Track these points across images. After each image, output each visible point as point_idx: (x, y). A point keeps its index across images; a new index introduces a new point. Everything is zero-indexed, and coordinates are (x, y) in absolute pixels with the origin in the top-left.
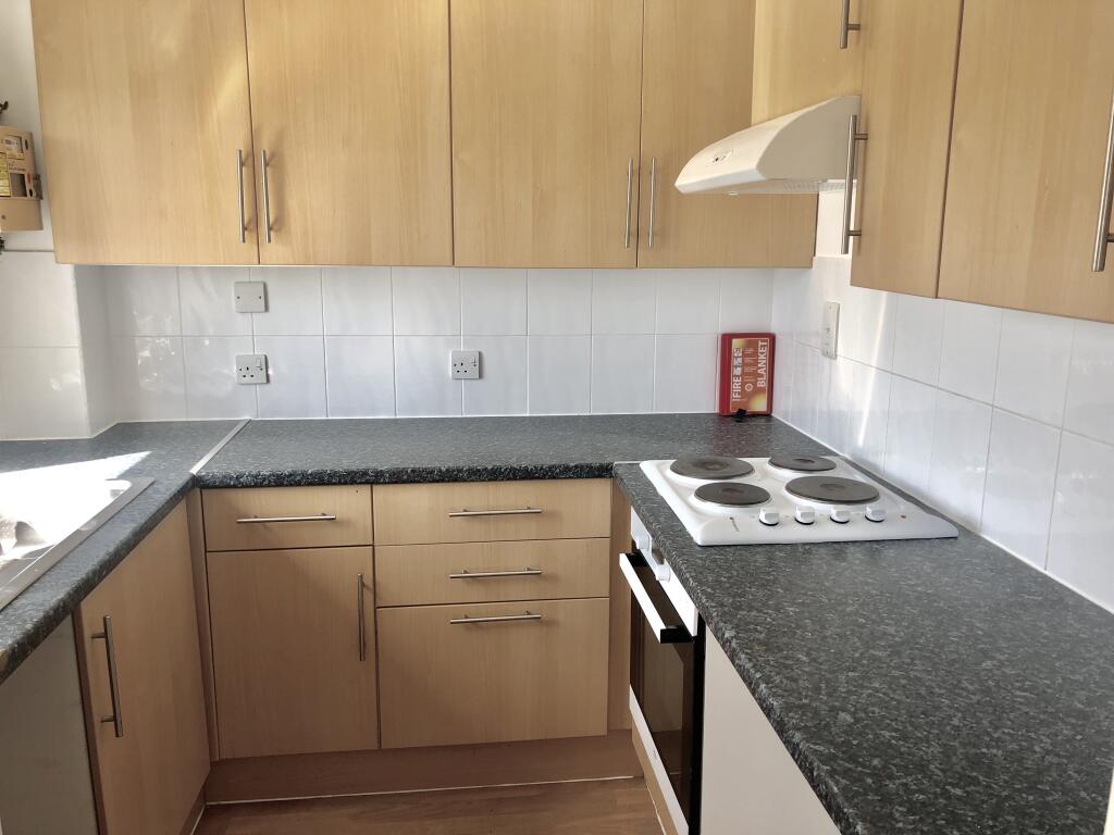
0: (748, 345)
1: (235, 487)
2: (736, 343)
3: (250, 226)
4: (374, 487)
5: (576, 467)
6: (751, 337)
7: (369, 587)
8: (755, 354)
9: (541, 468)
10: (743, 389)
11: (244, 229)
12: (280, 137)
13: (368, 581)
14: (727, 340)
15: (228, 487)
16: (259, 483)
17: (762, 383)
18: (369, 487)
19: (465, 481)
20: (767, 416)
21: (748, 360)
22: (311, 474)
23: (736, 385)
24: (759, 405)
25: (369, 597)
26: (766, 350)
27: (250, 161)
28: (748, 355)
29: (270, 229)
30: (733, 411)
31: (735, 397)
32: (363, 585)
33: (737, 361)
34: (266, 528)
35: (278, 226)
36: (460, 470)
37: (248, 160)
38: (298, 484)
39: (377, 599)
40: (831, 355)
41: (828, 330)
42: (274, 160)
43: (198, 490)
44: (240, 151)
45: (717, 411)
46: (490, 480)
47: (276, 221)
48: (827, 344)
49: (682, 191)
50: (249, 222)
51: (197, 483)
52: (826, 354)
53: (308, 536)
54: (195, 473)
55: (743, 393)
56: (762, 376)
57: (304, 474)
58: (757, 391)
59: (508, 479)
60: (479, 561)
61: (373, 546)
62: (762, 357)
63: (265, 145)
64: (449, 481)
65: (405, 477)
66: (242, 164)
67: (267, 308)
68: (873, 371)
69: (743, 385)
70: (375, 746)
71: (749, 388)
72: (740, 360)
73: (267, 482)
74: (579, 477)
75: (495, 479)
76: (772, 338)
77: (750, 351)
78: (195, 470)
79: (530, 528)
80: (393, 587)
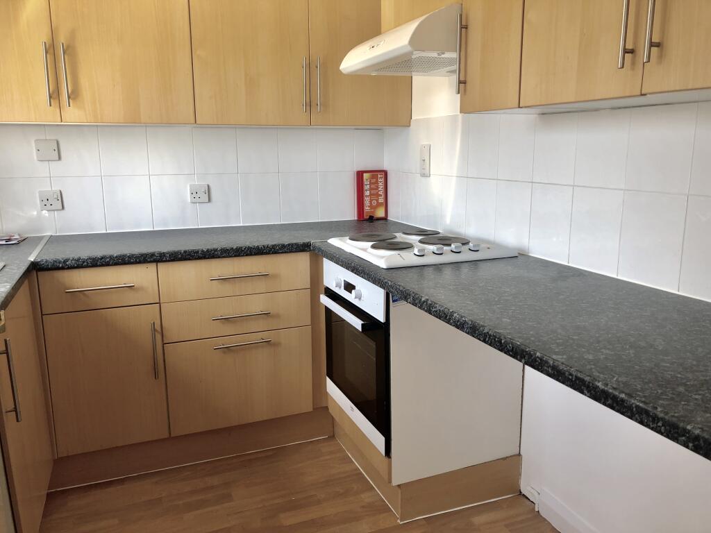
0: (373, 177)
1: (63, 268)
2: (366, 176)
3: (54, 95)
4: (159, 264)
5: (289, 245)
6: (374, 173)
7: (159, 331)
8: (377, 182)
9: (268, 247)
10: (371, 204)
11: (50, 97)
12: (73, 34)
13: (158, 327)
14: (360, 174)
15: (58, 269)
16: (81, 264)
17: (381, 200)
18: (155, 264)
19: (219, 257)
20: (385, 219)
21: (373, 186)
22: (116, 257)
23: (367, 202)
24: (380, 213)
25: (158, 337)
26: (382, 180)
27: (51, 51)
28: (373, 184)
29: (69, 97)
30: (366, 217)
31: (367, 209)
32: (155, 330)
33: (367, 187)
34: (84, 294)
35: (74, 95)
36: (216, 250)
37: (50, 49)
38: (107, 264)
39: (164, 339)
40: (426, 175)
41: (424, 160)
42: (69, 50)
43: (35, 272)
44: (45, 43)
45: (356, 218)
46: (235, 256)
47: (73, 92)
48: (424, 169)
49: (344, 72)
50: (53, 92)
51: (35, 267)
52: (424, 175)
53: (115, 300)
54: (32, 260)
55: (371, 206)
56: (381, 196)
57: (111, 257)
58: (379, 205)
59: (247, 255)
60: (229, 308)
61: (159, 303)
62: (380, 184)
63: (62, 39)
64: (208, 258)
65: (180, 256)
66: (46, 52)
67: (60, 158)
68: (455, 178)
69: (371, 202)
70: (166, 435)
71: (374, 203)
72: (368, 186)
73: (85, 264)
74: (291, 252)
75: (239, 256)
76: (385, 173)
77: (374, 181)
78: (32, 259)
79: (261, 286)
80: (174, 330)
